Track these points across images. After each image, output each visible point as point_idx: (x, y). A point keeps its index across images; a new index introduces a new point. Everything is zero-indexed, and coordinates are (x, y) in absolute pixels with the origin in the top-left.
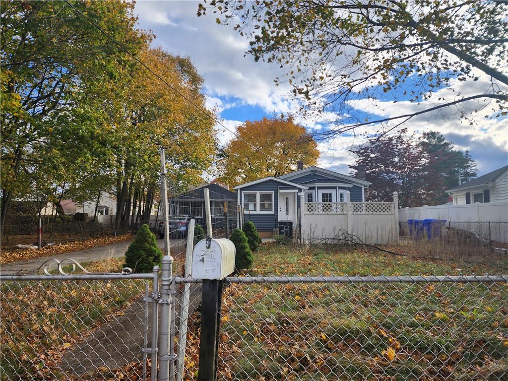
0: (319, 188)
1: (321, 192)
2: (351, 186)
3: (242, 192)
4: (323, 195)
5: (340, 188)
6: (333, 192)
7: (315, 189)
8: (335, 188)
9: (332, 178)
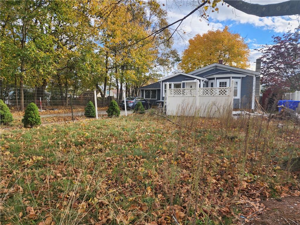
0: (217, 78)
1: (219, 81)
2: (244, 76)
3: (163, 83)
4: (220, 83)
5: (233, 78)
6: (227, 81)
7: (214, 79)
8: (229, 78)
9: (229, 71)
